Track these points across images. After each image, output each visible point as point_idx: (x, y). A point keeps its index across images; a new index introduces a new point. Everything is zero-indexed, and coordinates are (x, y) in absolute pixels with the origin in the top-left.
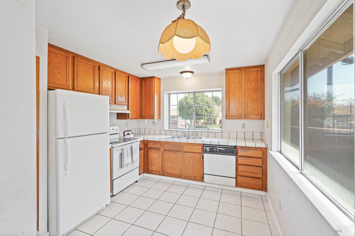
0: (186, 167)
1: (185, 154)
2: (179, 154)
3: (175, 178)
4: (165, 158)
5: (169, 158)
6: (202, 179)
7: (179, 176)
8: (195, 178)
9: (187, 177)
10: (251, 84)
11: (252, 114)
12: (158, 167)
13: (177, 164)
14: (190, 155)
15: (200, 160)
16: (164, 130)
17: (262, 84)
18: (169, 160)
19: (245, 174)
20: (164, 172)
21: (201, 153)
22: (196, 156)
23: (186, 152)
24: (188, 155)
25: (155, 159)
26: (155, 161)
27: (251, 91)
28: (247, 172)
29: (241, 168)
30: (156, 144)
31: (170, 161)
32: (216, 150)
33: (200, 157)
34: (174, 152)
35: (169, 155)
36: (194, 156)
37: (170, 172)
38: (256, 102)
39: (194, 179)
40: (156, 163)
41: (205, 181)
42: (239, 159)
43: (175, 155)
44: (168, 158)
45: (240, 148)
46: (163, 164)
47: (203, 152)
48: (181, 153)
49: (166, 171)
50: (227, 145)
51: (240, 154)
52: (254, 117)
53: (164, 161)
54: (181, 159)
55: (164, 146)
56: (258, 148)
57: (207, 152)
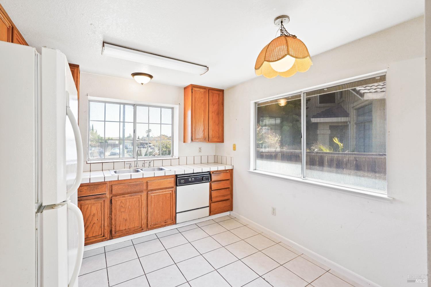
0: (153, 212)
1: (152, 193)
2: (141, 195)
3: (133, 234)
4: (115, 208)
5: (124, 206)
6: (174, 221)
7: (142, 229)
8: (165, 223)
9: (155, 225)
10: (214, 106)
11: (214, 137)
12: (101, 227)
13: (138, 211)
14: (158, 194)
15: (172, 196)
16: (87, 163)
17: (222, 107)
18: (123, 210)
19: (218, 199)
20: (113, 233)
21: (172, 187)
22: (167, 192)
23: (152, 190)
24: (156, 194)
25: (94, 215)
26: (92, 220)
27: (214, 114)
28: (219, 196)
29: (214, 194)
31: (125, 211)
32: (192, 179)
33: (171, 193)
34: (132, 194)
35: (123, 201)
36: (165, 193)
37: (125, 229)
38: (217, 125)
39: (165, 224)
40: (96, 221)
41: (177, 222)
42: (212, 184)
43: (134, 199)
44: (122, 206)
45: (213, 173)
46: (111, 219)
47: (177, 185)
48: (144, 194)
49: (118, 229)
50: (201, 172)
51: (213, 179)
52: (216, 140)
53: (113, 214)
54: (144, 202)
55: (114, 188)
56: (227, 170)
57: (181, 184)
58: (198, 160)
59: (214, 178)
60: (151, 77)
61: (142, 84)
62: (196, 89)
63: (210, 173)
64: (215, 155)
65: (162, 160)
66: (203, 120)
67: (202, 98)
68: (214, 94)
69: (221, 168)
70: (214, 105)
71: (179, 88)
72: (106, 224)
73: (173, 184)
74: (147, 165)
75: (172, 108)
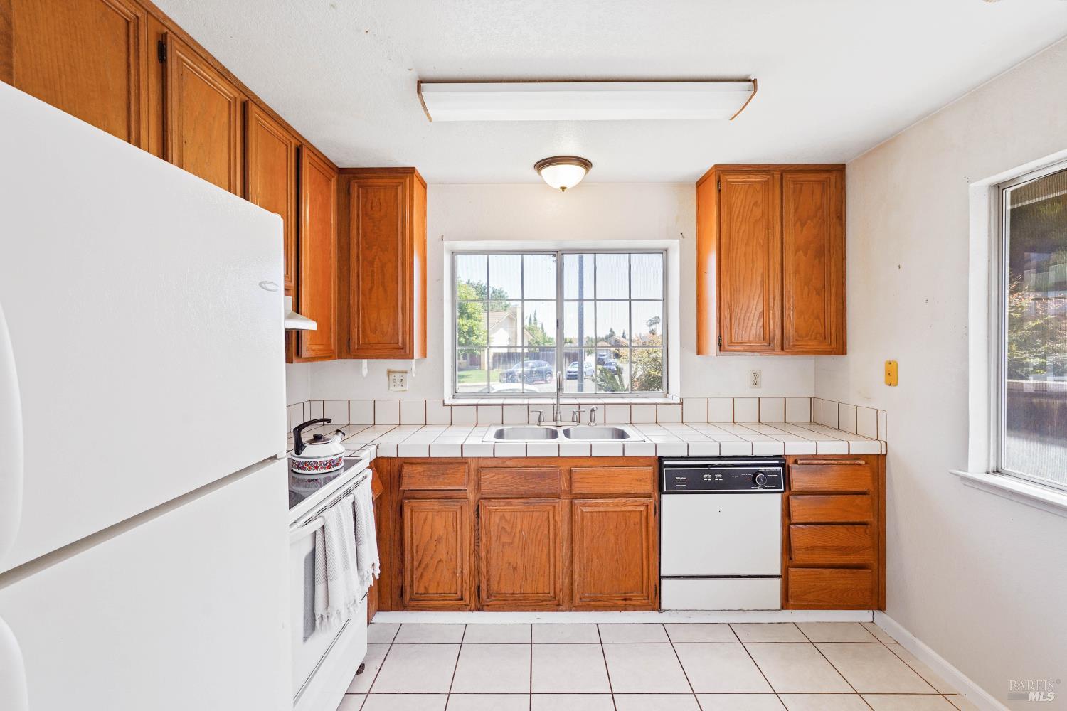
0: (588, 559)
1: (584, 505)
2: (554, 507)
3: (535, 610)
4: (488, 532)
5: (509, 530)
6: (654, 602)
7: (556, 602)
8: (625, 600)
9: (593, 600)
10: (805, 228)
11: (807, 335)
12: (455, 574)
13: (545, 551)
14: (602, 509)
15: (647, 523)
16: (444, 405)
17: (839, 228)
18: (506, 539)
19: (818, 558)
20: (484, 595)
21: (649, 496)
22: (630, 509)
23: (585, 496)
24: (597, 509)
25: (439, 539)
26: (435, 551)
27: (806, 254)
28: (824, 548)
29: (801, 537)
30: (443, 474)
31: (512, 543)
32: (713, 477)
33: (644, 514)
34: (529, 501)
35: (508, 517)
36: (623, 509)
37: (511, 592)
38: (818, 294)
39: (625, 603)
40: (444, 557)
41: (664, 606)
42: (794, 502)
43: (536, 514)
44: (503, 528)
45: (796, 462)
46: (478, 558)
47: (661, 492)
48: (563, 503)
49: (494, 587)
50: (749, 454)
51: (796, 486)
52: (813, 345)
53: (482, 544)
54: (564, 528)
55: (486, 477)
56: (858, 457)
57: (675, 489)
58: (746, 411)
59: (800, 480)
60: (586, 164)
61: (563, 189)
62: (731, 178)
63: (782, 460)
64: (813, 396)
65: (631, 404)
66: (759, 279)
67: (756, 204)
68: (802, 185)
69: (832, 446)
70: (803, 225)
71: (680, 185)
72: (466, 571)
73: (648, 487)
74: (585, 417)
75: (664, 251)
